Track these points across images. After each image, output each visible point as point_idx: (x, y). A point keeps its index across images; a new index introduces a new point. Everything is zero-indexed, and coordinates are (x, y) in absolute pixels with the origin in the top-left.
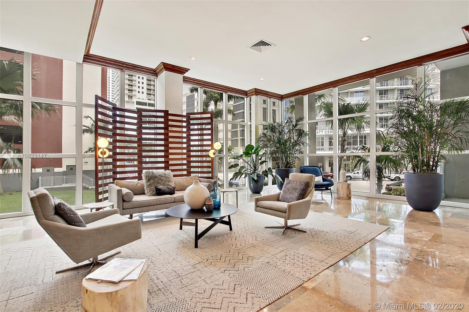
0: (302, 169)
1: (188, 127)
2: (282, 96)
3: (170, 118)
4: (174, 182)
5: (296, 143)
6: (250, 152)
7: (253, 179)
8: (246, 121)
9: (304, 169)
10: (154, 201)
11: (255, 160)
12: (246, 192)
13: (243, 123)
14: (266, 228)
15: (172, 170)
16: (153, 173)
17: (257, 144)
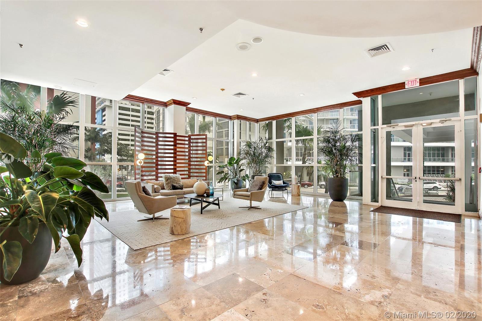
0: (270, 175)
1: (189, 144)
2: (258, 120)
3: (178, 138)
4: (182, 182)
5: (267, 156)
6: (233, 162)
7: (234, 182)
8: (230, 139)
9: (271, 175)
10: (172, 193)
11: (236, 169)
12: (229, 193)
13: (227, 141)
14: (239, 207)
15: (181, 175)
16: (169, 176)
17: (238, 156)
